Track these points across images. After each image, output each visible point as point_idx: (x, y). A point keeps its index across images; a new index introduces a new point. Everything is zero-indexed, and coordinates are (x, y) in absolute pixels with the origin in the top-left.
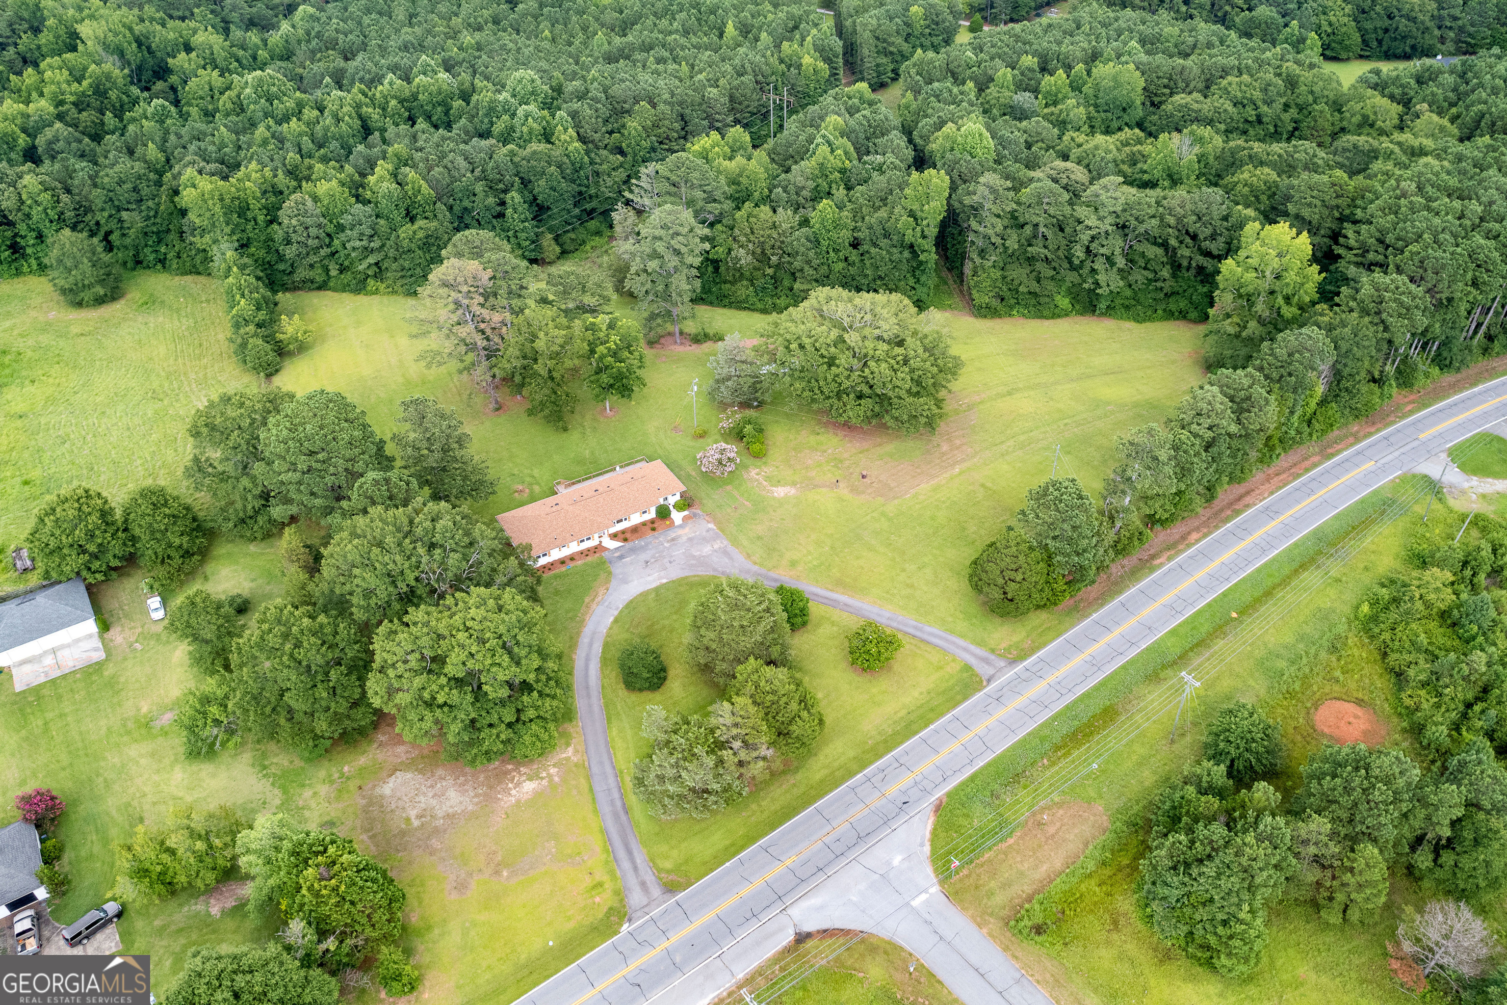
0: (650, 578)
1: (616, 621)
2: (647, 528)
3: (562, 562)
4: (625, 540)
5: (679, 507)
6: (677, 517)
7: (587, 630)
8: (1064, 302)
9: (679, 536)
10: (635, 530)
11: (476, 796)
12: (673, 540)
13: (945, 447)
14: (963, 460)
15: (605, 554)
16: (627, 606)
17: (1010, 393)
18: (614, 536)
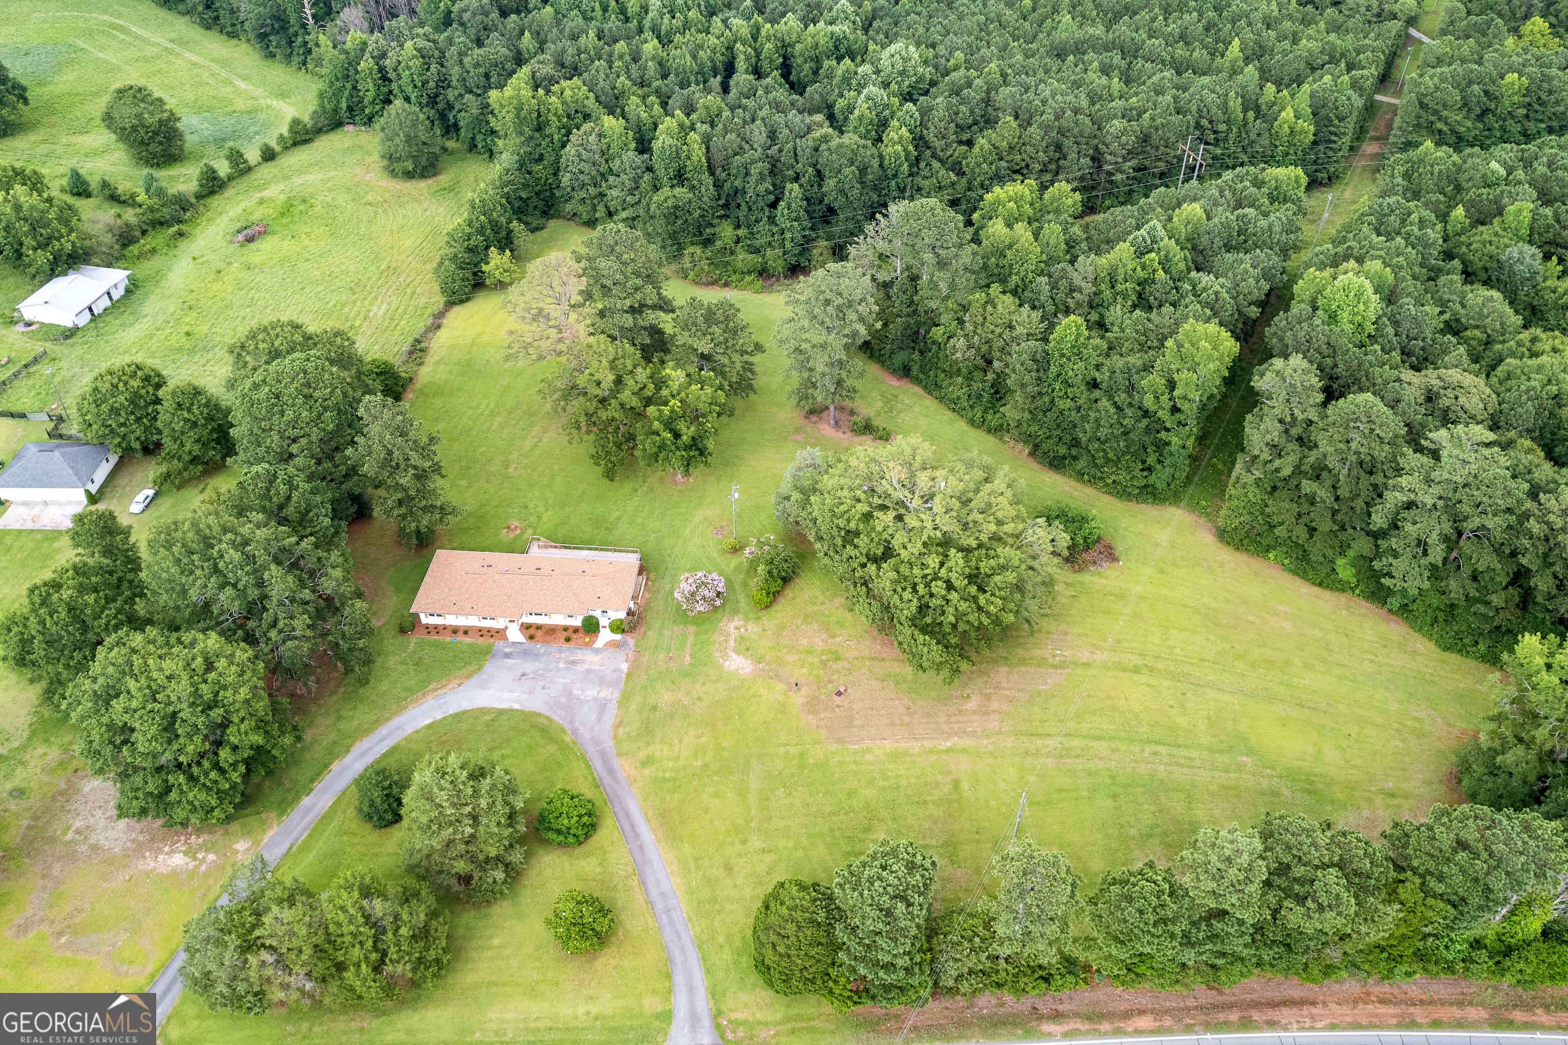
0: (507, 695)
1: (429, 727)
2: (565, 634)
3: (455, 631)
4: (531, 637)
5: (617, 627)
6: (605, 636)
7: (396, 721)
8: (1345, 570)
9: (582, 662)
10: (551, 631)
11: (133, 841)
12: (573, 662)
13: (971, 705)
14: (972, 734)
15: (499, 644)
16: (455, 716)
17: (1136, 670)
18: (525, 627)
